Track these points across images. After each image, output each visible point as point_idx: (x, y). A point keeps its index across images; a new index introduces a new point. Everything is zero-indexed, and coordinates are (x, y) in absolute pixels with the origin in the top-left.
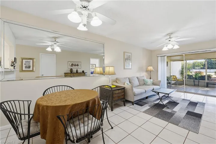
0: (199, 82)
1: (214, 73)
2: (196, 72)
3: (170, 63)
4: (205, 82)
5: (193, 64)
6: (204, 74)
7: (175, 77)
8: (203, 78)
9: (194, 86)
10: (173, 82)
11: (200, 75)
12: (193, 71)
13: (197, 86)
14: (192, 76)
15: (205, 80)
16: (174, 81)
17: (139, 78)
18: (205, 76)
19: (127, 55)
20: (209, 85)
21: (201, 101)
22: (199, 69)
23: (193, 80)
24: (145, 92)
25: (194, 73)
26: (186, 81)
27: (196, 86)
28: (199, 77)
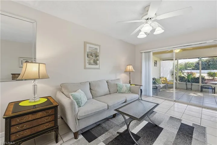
0: (192, 85)
1: (206, 74)
2: (188, 73)
3: (159, 62)
4: (199, 85)
5: (185, 65)
6: (197, 75)
7: (165, 79)
8: (196, 80)
9: (187, 89)
10: (162, 85)
11: (192, 77)
12: (185, 72)
13: (190, 90)
14: (184, 77)
15: (199, 83)
16: (164, 84)
17: (110, 81)
18: (198, 78)
19: (90, 47)
22: (190, 70)
23: (185, 83)
24: (108, 108)
25: (186, 74)
26: (178, 84)
27: (188, 90)
28: (192, 79)
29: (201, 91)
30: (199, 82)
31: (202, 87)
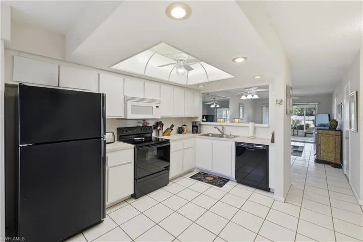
0: (298, 131)
1: (312, 122)
4: (303, 132)
6: (303, 123)
8: (301, 128)
9: (294, 136)
11: (298, 125)
13: (296, 136)
18: (303, 126)
20: (307, 135)
21: (301, 145)
28: (298, 127)
29: (305, 136)
30: (303, 129)
31: (306, 133)
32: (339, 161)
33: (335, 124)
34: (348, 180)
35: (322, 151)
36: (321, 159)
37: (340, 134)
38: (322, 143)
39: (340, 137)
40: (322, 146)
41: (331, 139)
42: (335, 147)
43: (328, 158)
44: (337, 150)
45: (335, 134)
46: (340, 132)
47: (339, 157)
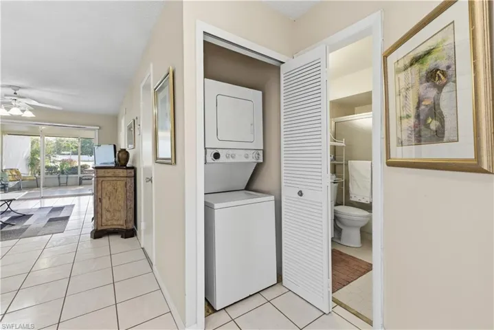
0: (67, 178)
2: (63, 161)
4: (77, 177)
6: (77, 164)
7: (16, 171)
8: (74, 170)
9: (59, 185)
11: (69, 166)
12: (56, 159)
13: (65, 185)
14: (55, 168)
16: (15, 181)
18: (77, 167)
20: (83, 181)
21: (69, 204)
22: (69, 154)
23: (57, 176)
25: (59, 162)
27: (62, 186)
28: (67, 170)
29: (80, 184)
30: (77, 173)
31: (81, 179)
32: (132, 223)
33: (124, 156)
34: (151, 264)
35: (104, 212)
36: (103, 228)
37: (133, 173)
38: (104, 195)
39: (133, 179)
40: (104, 201)
41: (120, 185)
42: (127, 200)
43: (115, 223)
44: (129, 204)
45: (125, 174)
46: (132, 171)
47: (131, 216)
